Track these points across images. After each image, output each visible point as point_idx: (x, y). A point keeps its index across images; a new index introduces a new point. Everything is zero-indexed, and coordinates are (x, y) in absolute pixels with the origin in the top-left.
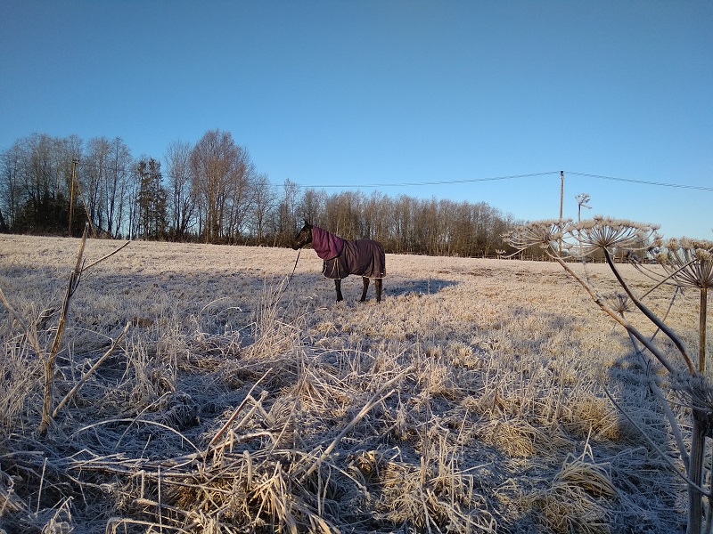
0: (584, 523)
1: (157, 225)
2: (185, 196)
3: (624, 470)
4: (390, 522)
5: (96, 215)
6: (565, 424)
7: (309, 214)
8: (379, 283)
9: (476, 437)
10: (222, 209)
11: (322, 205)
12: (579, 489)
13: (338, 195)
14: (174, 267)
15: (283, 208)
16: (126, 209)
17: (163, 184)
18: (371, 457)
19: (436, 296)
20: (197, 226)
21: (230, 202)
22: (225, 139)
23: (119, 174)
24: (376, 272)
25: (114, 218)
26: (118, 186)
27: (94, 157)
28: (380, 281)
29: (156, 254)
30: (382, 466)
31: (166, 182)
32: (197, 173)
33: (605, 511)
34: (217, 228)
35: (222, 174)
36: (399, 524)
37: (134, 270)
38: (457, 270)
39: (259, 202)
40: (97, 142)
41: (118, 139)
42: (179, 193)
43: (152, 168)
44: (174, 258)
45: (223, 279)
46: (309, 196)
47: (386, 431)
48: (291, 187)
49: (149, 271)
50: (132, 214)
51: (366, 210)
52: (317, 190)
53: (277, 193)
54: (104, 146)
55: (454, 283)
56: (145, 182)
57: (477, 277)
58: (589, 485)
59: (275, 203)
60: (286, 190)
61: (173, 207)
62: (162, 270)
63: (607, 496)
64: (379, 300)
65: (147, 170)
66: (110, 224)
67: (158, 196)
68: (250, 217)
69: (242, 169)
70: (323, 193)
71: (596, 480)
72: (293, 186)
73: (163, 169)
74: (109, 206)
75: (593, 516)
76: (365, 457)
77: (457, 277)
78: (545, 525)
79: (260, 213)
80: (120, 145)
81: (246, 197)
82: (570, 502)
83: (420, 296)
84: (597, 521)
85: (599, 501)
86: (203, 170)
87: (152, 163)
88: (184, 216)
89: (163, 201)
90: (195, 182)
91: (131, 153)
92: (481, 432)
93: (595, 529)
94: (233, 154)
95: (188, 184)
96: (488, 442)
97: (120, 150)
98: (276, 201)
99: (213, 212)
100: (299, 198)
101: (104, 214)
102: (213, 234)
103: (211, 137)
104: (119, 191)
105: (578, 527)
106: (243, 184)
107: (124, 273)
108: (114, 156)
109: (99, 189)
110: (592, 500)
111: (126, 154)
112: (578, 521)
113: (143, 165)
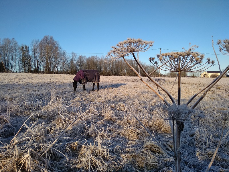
0: (150, 163)
1: (28, 68)
2: (38, 58)
3: (167, 143)
4: (77, 168)
5: (6, 65)
6: (150, 128)
7: (81, 63)
8: (98, 84)
9: (118, 134)
10: (51, 62)
11: (85, 60)
12: (149, 151)
13: (90, 57)
14: (30, 81)
15: (72, 62)
16: (17, 62)
17: (29, 54)
18: (76, 144)
19: (118, 88)
20: (42, 68)
21: (53, 60)
22: (51, 38)
23: (14, 51)
24: (97, 81)
25: (13, 65)
26: (14, 55)
27: (5, 45)
28: (98, 83)
29: (25, 77)
30: (80, 147)
31: (31, 53)
32: (42, 50)
33: (157, 158)
34: (49, 69)
35: (51, 50)
36: (79, 169)
37: (15, 82)
38: (126, 80)
39: (63, 60)
40: (6, 40)
41: (13, 39)
42: (36, 57)
43: (26, 49)
44: (31, 78)
45: (46, 85)
46: (80, 58)
47: (85, 134)
48: (74, 54)
49: (20, 82)
50: (19, 65)
51: (100, 62)
52: (83, 55)
53: (69, 57)
54: (8, 41)
55: (125, 84)
56: (24, 53)
57: (133, 82)
58: (153, 149)
59: (69, 60)
60: (73, 55)
61: (34, 61)
62: (25, 82)
63: (159, 153)
64: (98, 90)
65: (24, 49)
66: (12, 68)
67: (28, 58)
68: (61, 64)
69: (57, 48)
70: (85, 56)
71: (155, 147)
72: (75, 54)
73: (30, 49)
74: (11, 61)
75: (153, 161)
76: (74, 144)
77: (126, 82)
78: (136, 165)
79: (64, 63)
80: (14, 41)
81: (59, 58)
82: (145, 156)
83: (113, 88)
84: (154, 162)
85: (156, 155)
86: (43, 49)
87: (26, 47)
88: (38, 65)
89: (30, 60)
90: (41, 53)
91: (18, 43)
92: (120, 132)
93: (153, 165)
94: (54, 44)
95: (39, 54)
96: (122, 136)
97: (14, 42)
98: (69, 59)
99: (48, 63)
100: (77, 58)
101: (9, 64)
102: (48, 71)
103: (46, 38)
104: (14, 57)
105: (147, 165)
106: (58, 54)
107: (11, 83)
108: (12, 44)
109: (7, 56)
110: (153, 155)
111: (16, 44)
112: (148, 163)
113: (23, 48)
